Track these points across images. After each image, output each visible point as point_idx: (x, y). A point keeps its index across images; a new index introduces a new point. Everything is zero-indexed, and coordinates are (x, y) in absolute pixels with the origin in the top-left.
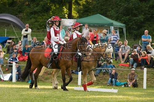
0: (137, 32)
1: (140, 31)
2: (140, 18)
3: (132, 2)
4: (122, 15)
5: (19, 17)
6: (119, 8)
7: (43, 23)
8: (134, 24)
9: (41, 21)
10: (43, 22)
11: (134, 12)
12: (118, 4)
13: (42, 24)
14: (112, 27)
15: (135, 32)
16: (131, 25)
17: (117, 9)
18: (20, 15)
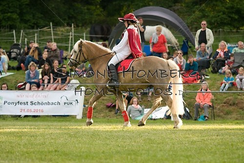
5: (174, 11)
7: (215, 19)
9: (212, 14)
10: (215, 17)
13: (213, 21)
18: (176, 8)
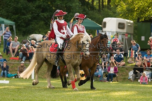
0: (25, 29)
1: (28, 28)
2: (28, 17)
3: (20, 2)
4: (12, 14)
6: (9, 7)
8: (23, 22)
11: (22, 11)
12: (8, 4)
14: (3, 25)
15: (24, 29)
16: (20, 23)
17: (7, 9)
